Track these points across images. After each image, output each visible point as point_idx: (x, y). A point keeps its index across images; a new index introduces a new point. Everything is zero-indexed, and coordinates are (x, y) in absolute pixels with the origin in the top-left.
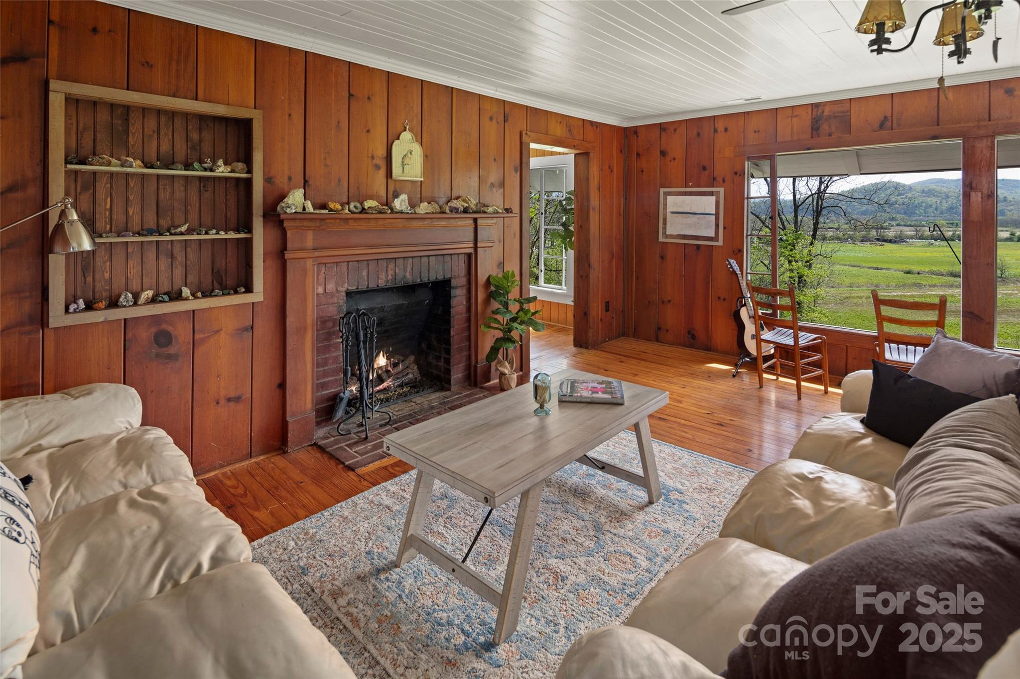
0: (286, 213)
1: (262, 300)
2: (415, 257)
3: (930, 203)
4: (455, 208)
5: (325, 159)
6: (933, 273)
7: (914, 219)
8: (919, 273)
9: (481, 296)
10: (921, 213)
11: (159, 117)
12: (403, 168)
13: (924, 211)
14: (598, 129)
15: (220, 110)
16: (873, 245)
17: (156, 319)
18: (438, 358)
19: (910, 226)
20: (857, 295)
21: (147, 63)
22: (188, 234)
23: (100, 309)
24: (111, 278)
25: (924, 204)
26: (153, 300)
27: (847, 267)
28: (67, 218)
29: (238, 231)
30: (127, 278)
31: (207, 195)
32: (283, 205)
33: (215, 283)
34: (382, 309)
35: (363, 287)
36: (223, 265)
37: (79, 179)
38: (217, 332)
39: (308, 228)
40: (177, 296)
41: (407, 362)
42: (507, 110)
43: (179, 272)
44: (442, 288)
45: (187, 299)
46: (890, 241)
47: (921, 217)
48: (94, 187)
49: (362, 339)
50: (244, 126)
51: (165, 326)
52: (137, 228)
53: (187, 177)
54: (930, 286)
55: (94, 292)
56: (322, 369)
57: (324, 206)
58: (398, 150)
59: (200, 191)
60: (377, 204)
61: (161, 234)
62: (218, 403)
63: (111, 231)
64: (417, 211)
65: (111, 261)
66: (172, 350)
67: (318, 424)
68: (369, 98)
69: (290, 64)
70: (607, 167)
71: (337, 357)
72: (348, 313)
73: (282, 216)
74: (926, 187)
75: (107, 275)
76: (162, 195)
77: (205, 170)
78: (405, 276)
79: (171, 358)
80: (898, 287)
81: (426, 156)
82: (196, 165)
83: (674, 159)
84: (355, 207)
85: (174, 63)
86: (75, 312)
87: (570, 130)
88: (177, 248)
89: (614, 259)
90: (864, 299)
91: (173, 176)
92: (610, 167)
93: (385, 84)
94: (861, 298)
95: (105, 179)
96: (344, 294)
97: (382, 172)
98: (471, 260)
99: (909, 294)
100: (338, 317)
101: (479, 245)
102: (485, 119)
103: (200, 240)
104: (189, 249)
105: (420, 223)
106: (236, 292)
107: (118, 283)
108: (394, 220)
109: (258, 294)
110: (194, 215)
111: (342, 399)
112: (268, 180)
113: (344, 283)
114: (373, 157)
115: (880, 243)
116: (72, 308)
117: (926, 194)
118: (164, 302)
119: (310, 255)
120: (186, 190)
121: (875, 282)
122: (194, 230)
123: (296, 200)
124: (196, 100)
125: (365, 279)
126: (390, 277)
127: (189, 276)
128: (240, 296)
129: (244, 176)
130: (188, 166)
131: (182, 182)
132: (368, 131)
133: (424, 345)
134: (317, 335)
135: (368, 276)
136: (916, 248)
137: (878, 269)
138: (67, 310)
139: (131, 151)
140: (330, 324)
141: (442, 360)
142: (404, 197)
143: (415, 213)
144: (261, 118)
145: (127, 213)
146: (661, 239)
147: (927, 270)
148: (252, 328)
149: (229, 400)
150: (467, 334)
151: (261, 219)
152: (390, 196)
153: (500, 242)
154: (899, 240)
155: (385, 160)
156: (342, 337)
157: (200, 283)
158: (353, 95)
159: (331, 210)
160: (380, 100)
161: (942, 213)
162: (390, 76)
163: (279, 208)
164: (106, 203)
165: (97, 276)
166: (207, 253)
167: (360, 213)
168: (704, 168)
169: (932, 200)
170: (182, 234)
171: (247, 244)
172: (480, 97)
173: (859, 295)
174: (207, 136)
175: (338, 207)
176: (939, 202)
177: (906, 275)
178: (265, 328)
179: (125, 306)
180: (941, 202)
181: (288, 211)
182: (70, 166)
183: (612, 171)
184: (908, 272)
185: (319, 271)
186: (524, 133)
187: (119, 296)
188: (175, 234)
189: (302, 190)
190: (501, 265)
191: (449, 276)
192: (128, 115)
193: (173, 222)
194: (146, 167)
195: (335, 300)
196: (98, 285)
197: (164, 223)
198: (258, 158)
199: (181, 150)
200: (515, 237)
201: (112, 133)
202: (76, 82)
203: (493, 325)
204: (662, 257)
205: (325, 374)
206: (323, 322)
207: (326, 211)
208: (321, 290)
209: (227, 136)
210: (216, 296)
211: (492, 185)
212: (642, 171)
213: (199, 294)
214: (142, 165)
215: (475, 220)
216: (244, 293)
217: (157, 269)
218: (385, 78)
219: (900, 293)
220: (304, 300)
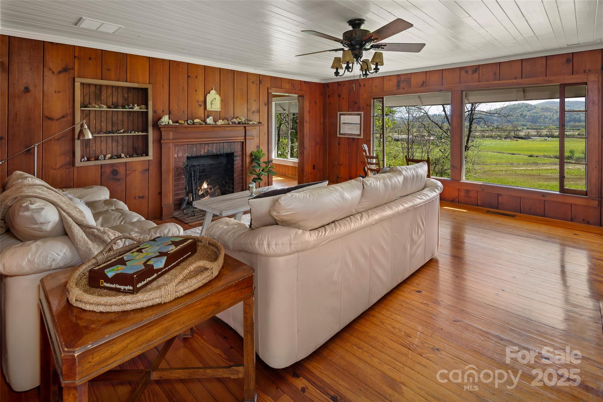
0: (161, 125)
1: (152, 159)
2: (217, 143)
3: (546, 116)
4: (234, 122)
5: (178, 103)
6: (545, 156)
7: (537, 125)
8: (537, 157)
9: (248, 160)
10: (542, 122)
11: (112, 89)
12: (212, 105)
13: (543, 120)
14: (309, 85)
15: (135, 85)
16: (511, 141)
17: (112, 165)
18: (229, 187)
19: (534, 129)
20: (500, 169)
21: (109, 69)
22: (124, 133)
23: (92, 161)
24: (95, 150)
25: (543, 116)
26: (111, 158)
27: (495, 153)
28: (84, 127)
29: (143, 132)
30: (101, 149)
31: (131, 118)
32: (160, 122)
33: (134, 152)
34: (203, 165)
35: (194, 155)
36: (137, 145)
37: (84, 113)
38: (135, 171)
39: (170, 131)
40: (119, 157)
41: (215, 188)
42: (261, 78)
43: (120, 148)
44: (230, 156)
45: (123, 158)
46: (522, 138)
47: (542, 124)
48: (89, 116)
49: (193, 175)
50: (145, 91)
51: (115, 168)
52: (105, 131)
53: (123, 111)
54: (543, 164)
55: (89, 155)
56: (177, 188)
57: (177, 122)
58: (209, 98)
59: (128, 117)
60: (200, 121)
61: (113, 133)
62: (135, 198)
63: (95, 132)
64: (217, 124)
65: (95, 143)
66: (118, 177)
67: (175, 210)
68: (196, 77)
69: (163, 65)
70: (314, 102)
71: (183, 183)
72: (187, 165)
73: (160, 126)
74: (544, 106)
75: (94, 149)
76: (114, 118)
77: (130, 108)
78: (213, 151)
79: (118, 180)
80: (524, 164)
81: (222, 100)
82: (127, 107)
83: (344, 98)
84: (190, 122)
85: (118, 68)
86: (83, 161)
87: (293, 86)
88: (120, 138)
89: (318, 145)
90: (504, 172)
91: (118, 111)
92: (315, 102)
93: (203, 71)
94: (502, 171)
95: (93, 112)
96: (186, 158)
97: (202, 108)
98: (243, 144)
99: (530, 168)
100: (183, 167)
101: (247, 138)
102: (250, 83)
103: (128, 135)
104: (124, 139)
105: (219, 129)
106: (142, 156)
107: (98, 152)
108: (207, 128)
109: (151, 157)
110: (126, 126)
111: (185, 200)
112: (154, 112)
113: (186, 153)
114: (198, 101)
115: (516, 139)
116: (83, 160)
117: (544, 110)
118: (115, 159)
119: (172, 141)
120: (123, 116)
121: (511, 162)
122: (126, 132)
123: (165, 119)
124: (127, 82)
125: (195, 152)
126: (206, 151)
127: (124, 149)
128: (143, 157)
129: (145, 110)
130: (123, 107)
131: (121, 113)
132: (196, 91)
133: (224, 182)
134: (175, 174)
135: (196, 150)
136: (537, 142)
137: (513, 154)
138: (81, 161)
139: (103, 102)
140: (180, 170)
141: (231, 188)
142: (211, 118)
143: (216, 124)
144: (152, 87)
145: (101, 125)
146: (338, 136)
147: (542, 154)
148: (148, 170)
149: (139, 197)
150: (241, 176)
151: (152, 127)
152: (206, 117)
153: (257, 137)
154: (527, 137)
155: (204, 102)
156: (185, 175)
157: (128, 152)
158: (189, 76)
159: (180, 123)
160: (201, 78)
161: (553, 121)
162: (205, 67)
163: (158, 123)
164: (94, 121)
165: (91, 149)
166: (131, 141)
167: (192, 124)
168: (356, 103)
169: (548, 114)
170: (121, 133)
171: (146, 137)
172: (247, 74)
173: (501, 169)
174: (131, 95)
175: (183, 122)
176: (552, 115)
177: (529, 157)
178: (153, 170)
179: (101, 160)
180: (553, 115)
181: (162, 124)
182: (82, 109)
183: (316, 104)
184: (531, 156)
185: (175, 148)
186: (269, 88)
187: (99, 156)
188: (119, 133)
189: (168, 116)
190: (258, 147)
191: (233, 151)
192: (101, 88)
193: (118, 129)
194: (108, 108)
195: (182, 160)
196: (91, 152)
197: (115, 129)
198: (150, 103)
199: (120, 101)
200: (265, 135)
201: (96, 96)
202: (84, 78)
203: (254, 173)
204: (339, 144)
205: (178, 190)
206: (177, 169)
207: (178, 124)
208: (176, 156)
209: (138, 95)
210: (134, 157)
211: (253, 112)
212: (331, 104)
213: (128, 156)
214: (106, 107)
215: (245, 127)
216: (145, 156)
217: (112, 146)
218: (203, 68)
219: (525, 168)
220: (169, 160)
